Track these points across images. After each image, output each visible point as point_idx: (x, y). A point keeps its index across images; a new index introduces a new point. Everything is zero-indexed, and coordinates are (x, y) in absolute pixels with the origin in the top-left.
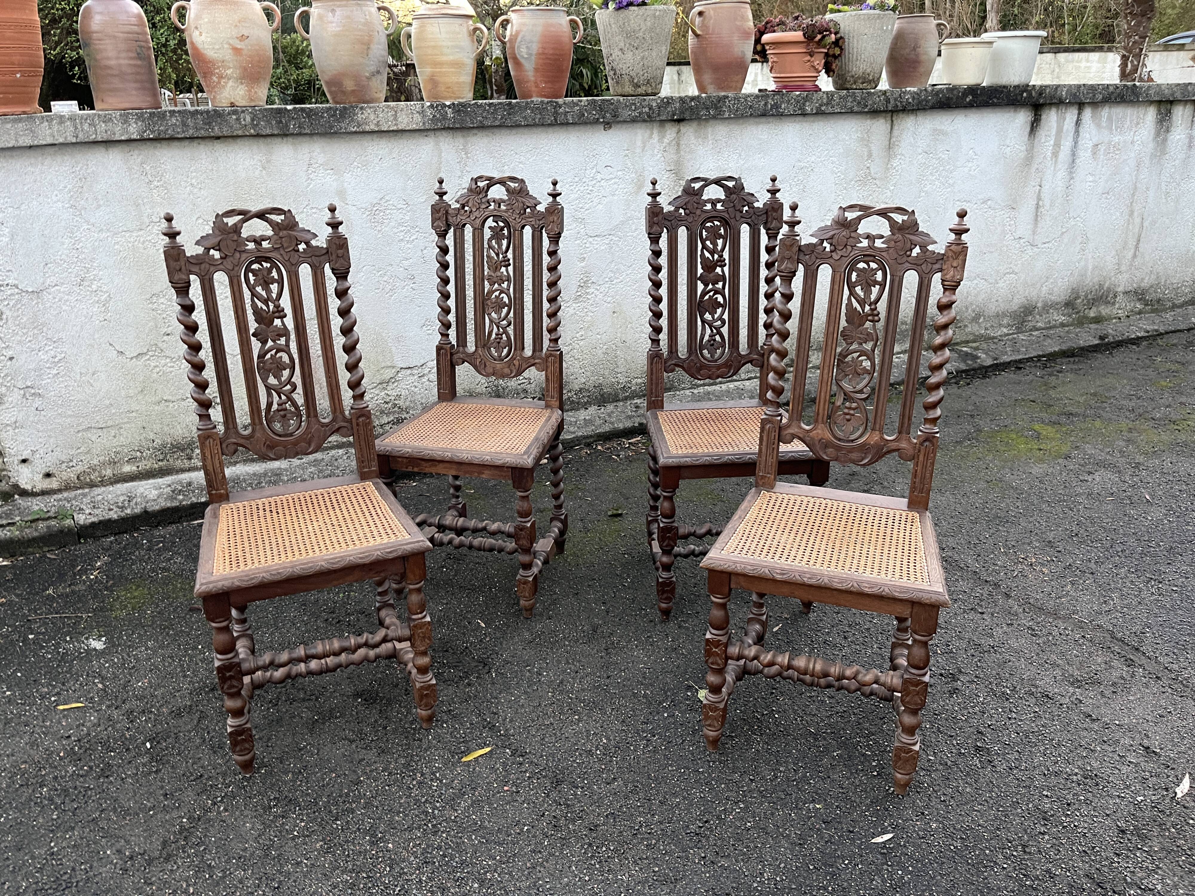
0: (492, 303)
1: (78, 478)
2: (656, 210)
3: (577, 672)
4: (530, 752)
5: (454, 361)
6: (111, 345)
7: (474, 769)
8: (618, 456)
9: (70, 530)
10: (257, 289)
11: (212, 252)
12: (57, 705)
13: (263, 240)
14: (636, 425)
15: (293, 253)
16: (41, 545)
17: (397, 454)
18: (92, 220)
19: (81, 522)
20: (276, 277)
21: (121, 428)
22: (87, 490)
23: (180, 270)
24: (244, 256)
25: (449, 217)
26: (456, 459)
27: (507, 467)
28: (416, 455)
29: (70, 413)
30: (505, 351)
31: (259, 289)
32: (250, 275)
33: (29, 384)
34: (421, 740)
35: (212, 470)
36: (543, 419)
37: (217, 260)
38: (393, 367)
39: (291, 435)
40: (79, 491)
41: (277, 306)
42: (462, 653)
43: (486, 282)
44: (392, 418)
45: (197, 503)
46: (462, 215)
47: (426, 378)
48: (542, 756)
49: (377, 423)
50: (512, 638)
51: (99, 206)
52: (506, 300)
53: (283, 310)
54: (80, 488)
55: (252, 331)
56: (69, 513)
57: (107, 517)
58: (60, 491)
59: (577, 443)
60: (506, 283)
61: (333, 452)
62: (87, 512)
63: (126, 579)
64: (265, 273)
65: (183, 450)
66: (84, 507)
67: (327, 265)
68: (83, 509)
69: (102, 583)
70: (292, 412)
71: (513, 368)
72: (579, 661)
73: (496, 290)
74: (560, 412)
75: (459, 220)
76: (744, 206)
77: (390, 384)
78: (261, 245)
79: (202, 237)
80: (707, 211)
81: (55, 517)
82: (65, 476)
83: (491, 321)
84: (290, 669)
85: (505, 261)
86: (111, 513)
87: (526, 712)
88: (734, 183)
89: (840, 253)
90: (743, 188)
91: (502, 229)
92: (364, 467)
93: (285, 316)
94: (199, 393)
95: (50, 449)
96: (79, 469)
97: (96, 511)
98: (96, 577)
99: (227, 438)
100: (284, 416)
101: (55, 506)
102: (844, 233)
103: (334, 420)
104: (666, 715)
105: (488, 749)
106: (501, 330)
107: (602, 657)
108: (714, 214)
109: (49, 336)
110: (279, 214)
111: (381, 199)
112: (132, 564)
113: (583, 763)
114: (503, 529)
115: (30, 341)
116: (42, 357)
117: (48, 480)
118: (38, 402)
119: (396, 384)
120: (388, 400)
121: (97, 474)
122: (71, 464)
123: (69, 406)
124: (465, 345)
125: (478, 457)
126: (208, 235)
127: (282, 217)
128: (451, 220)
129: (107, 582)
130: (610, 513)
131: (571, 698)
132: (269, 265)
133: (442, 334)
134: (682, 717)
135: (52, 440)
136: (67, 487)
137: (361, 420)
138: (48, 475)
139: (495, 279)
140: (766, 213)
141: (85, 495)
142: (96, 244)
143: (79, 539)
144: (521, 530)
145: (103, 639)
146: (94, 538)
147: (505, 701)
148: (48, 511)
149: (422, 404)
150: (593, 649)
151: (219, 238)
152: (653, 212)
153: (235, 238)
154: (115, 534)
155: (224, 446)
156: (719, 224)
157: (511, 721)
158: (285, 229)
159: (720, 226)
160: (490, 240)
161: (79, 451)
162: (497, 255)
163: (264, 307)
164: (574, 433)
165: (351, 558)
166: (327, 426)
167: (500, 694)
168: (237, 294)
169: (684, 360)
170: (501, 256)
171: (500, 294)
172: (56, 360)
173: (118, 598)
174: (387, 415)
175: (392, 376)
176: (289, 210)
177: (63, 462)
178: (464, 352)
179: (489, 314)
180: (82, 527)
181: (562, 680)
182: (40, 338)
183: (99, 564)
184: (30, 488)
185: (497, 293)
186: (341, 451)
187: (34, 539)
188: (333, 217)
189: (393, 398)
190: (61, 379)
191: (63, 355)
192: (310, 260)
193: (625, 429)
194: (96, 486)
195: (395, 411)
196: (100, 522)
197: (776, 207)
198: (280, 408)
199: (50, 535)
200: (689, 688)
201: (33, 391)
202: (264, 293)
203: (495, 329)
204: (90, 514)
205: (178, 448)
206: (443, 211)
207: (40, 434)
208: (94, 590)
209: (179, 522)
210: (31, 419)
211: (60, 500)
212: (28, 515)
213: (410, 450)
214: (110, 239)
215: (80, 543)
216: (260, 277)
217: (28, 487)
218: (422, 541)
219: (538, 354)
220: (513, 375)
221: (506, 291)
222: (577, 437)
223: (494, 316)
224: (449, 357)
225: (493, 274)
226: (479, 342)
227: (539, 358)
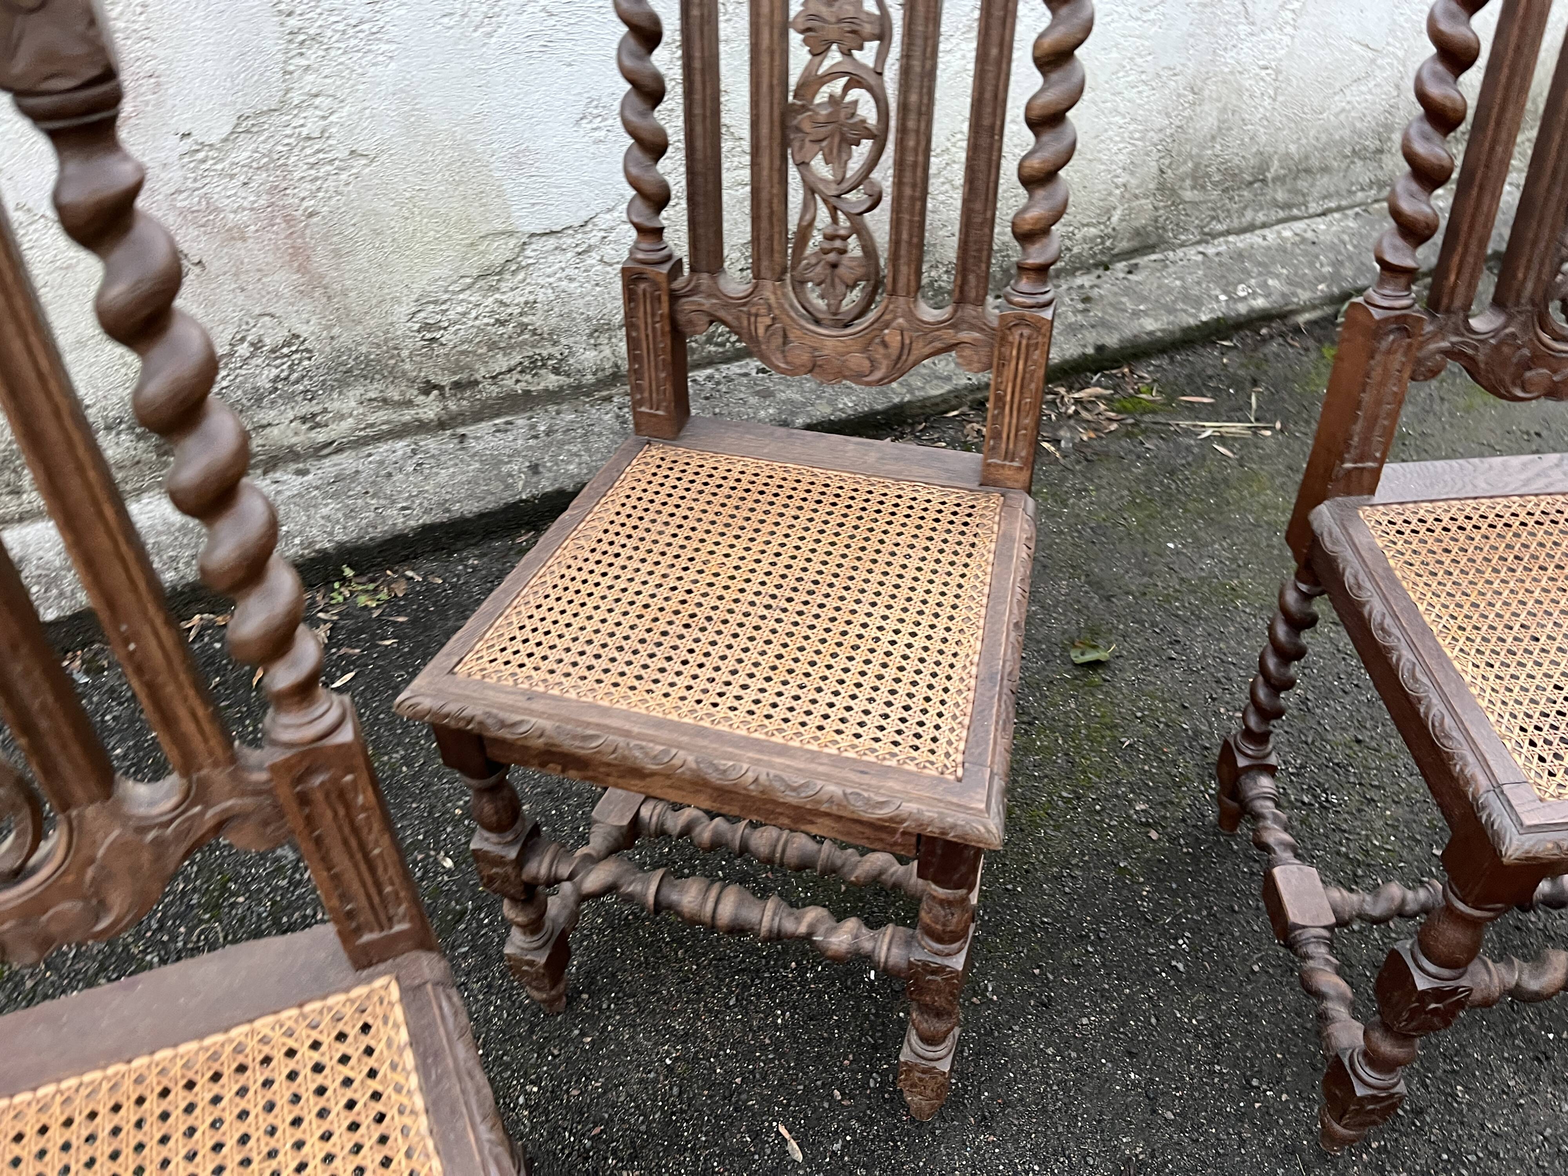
0: (817, 124)
5: (682, 318)
8: (1056, 442)
14: (1090, 351)
27: (909, 833)
30: (856, 295)
38: (511, 234)
43: (795, 38)
44: (518, 359)
49: (483, 372)
52: (868, 111)
59: (954, 402)
60: (872, 46)
61: (384, 447)
71: (879, 353)
73: (832, 76)
74: (1031, 502)
77: (507, 276)
83: (811, 190)
92: (358, 931)
106: (844, 222)
119: (521, 276)
120: (503, 316)
124: (716, 265)
130: (1075, 655)
133: (641, 230)
137: (318, 780)
139: (832, 31)
149: (588, 319)
164: (948, 379)
171: (846, 89)
174: (506, 350)
175: (509, 255)
178: (715, 293)
179: (803, 165)
185: (836, 86)
186: (401, 446)
189: (517, 311)
193: (1066, 362)
195: (524, 343)
203: (823, 214)
219: (969, 311)
220: (878, 375)
221: (872, 80)
222: (956, 390)
223: (820, 167)
224: (665, 308)
225: (824, 11)
226: (765, 263)
227: (973, 327)
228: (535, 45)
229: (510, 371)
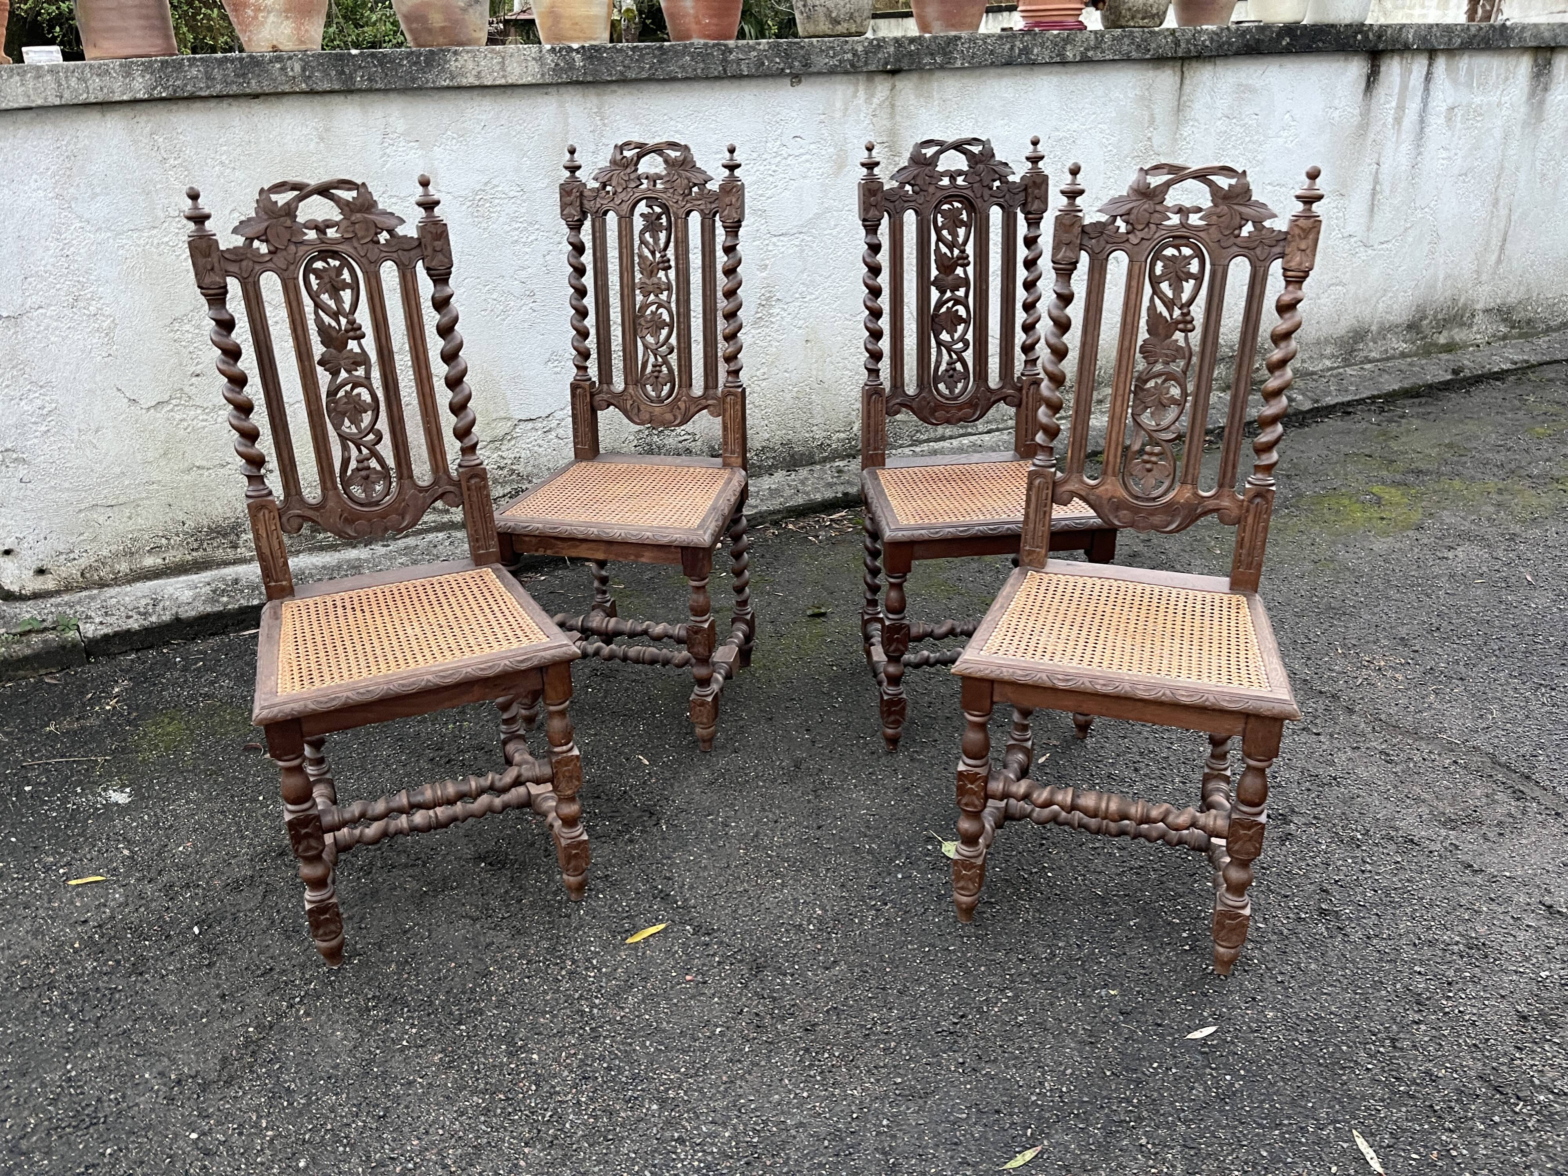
0: (647, 322)
1: (82, 574)
2: (874, 186)
3: (776, 822)
4: (719, 929)
5: (595, 404)
6: (119, 390)
7: (644, 953)
8: (817, 537)
9: (75, 645)
10: (322, 296)
11: (256, 244)
12: (68, 879)
13: (328, 227)
15: (370, 246)
16: (36, 665)
17: (523, 531)
18: (87, 215)
19: (90, 635)
20: (349, 280)
21: (138, 506)
22: (95, 592)
23: (212, 269)
24: (302, 249)
25: (585, 202)
26: (604, 536)
27: (676, 547)
28: (549, 531)
29: (67, 485)
30: (666, 389)
31: (325, 297)
32: (312, 277)
33: (9, 446)
34: (568, 916)
35: (269, 553)
36: (721, 482)
37: (263, 255)
38: (509, 419)
39: (377, 503)
40: (84, 593)
41: (352, 322)
42: (619, 800)
43: (638, 292)
44: (509, 489)
45: (248, 607)
46: (603, 198)
47: (554, 434)
48: (735, 934)
50: (686, 779)
51: (94, 196)
52: (666, 317)
53: (360, 328)
54: (86, 589)
55: (317, 358)
56: (73, 622)
57: (125, 627)
58: (58, 593)
59: (760, 520)
60: (666, 293)
61: (431, 536)
62: (97, 620)
63: (156, 709)
64: (333, 275)
65: (225, 536)
66: (93, 614)
67: (420, 264)
68: (91, 617)
69: (122, 716)
70: (377, 472)
71: (677, 412)
72: (779, 807)
73: (652, 304)
74: (744, 473)
75: (598, 205)
76: (994, 180)
77: (505, 442)
78: (325, 234)
79: (241, 223)
80: (943, 188)
81: (54, 629)
82: (64, 572)
83: (646, 347)
84: (387, 824)
85: (663, 262)
86: (131, 621)
87: (710, 876)
88: (981, 148)
89: (1140, 235)
90: (993, 155)
91: (659, 217)
92: (479, 548)
93: (363, 336)
94: (246, 446)
95: (42, 536)
96: (83, 562)
97: (109, 620)
98: (114, 708)
99: (289, 509)
100: (367, 478)
101: (52, 613)
102: (1146, 206)
103: (435, 483)
104: (900, 876)
105: (662, 926)
106: (660, 359)
107: (809, 801)
108: (953, 192)
109: (33, 379)
110: (349, 190)
111: (486, 184)
112: (162, 691)
113: (792, 941)
114: (671, 632)
115: (7, 386)
116: (26, 408)
117: (41, 578)
118: (22, 471)
119: (513, 442)
120: (502, 465)
121: (108, 569)
122: (72, 556)
123: (65, 476)
124: (610, 382)
125: (635, 533)
126: (249, 220)
127: (354, 193)
128: (587, 205)
129: (129, 714)
130: (809, 612)
131: (770, 856)
132: (337, 263)
133: (577, 367)
134: (922, 878)
135: (43, 523)
136: (68, 589)
137: (473, 481)
138: (41, 572)
139: (651, 288)
140: (1025, 189)
141: (92, 598)
142: (94, 248)
143: (88, 658)
144: (696, 633)
145: (128, 790)
146: (108, 655)
147: (682, 862)
148: (44, 621)
150: (796, 791)
151: (266, 224)
152: (869, 190)
153: (289, 223)
154: (138, 650)
155: (284, 519)
156: (960, 206)
157: (691, 888)
158: (359, 211)
159: (962, 209)
160: (642, 233)
161: (82, 538)
162: (653, 253)
163: (334, 324)
164: (756, 507)
165: (469, 670)
166: (427, 491)
167: (674, 852)
168: (294, 304)
169: (912, 398)
170: (658, 255)
171: (657, 309)
172: (45, 412)
173: (145, 734)
174: (503, 484)
175: (507, 431)
176: (364, 184)
177: (61, 553)
178: (610, 392)
179: (642, 338)
180: (91, 640)
181: (757, 832)
182: (21, 381)
183: (117, 690)
184: (17, 590)
185: (653, 308)
186: (441, 535)
187: (26, 659)
188: (426, 194)
189: (510, 462)
190: (52, 439)
191: (54, 405)
192: (395, 255)
193: (825, 501)
194: (108, 586)
195: (513, 480)
196: (116, 634)
197: (1038, 181)
198: (361, 466)
199: (48, 653)
200: (930, 839)
201: (15, 456)
202: (332, 303)
203: (652, 359)
204: (101, 623)
205: (218, 533)
206: (575, 193)
207: (28, 515)
208: (112, 724)
209: (224, 633)
210: (14, 494)
211: (59, 605)
212: (17, 625)
213: (540, 526)
214: (111, 241)
215: (89, 662)
216: (327, 280)
217: (15, 588)
218: (566, 645)
219: (711, 392)
220: (677, 422)
221: (666, 305)
222: (760, 512)
223: (650, 339)
224: (588, 399)
225: (647, 281)
226: (629, 378)
227: (713, 398)
228: (526, 325)
229: (504, 496)
